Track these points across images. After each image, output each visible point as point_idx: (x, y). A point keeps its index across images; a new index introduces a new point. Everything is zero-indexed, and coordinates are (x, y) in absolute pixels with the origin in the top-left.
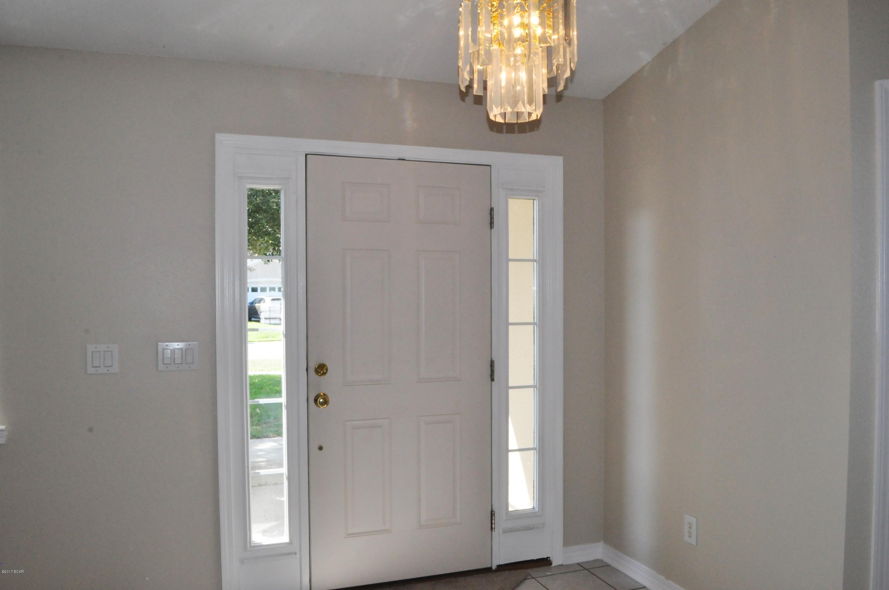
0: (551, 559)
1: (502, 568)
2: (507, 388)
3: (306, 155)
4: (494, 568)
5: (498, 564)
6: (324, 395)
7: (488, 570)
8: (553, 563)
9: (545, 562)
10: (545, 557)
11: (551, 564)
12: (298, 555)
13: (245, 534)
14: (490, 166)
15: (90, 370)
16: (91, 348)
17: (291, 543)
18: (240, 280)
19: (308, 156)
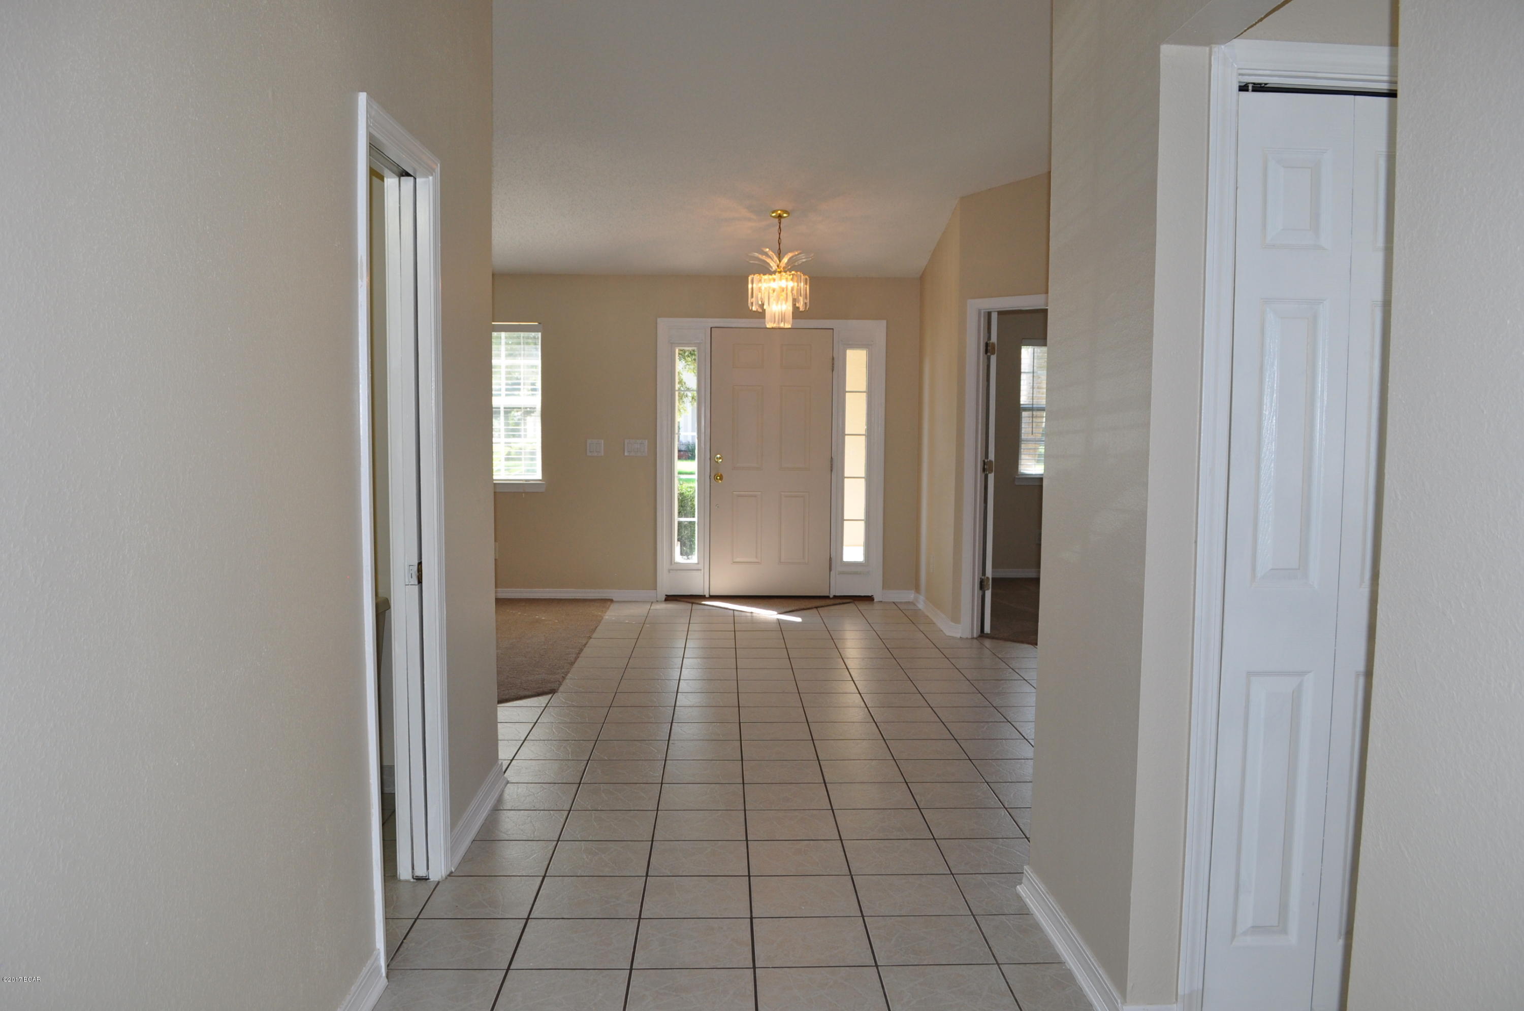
0: (874, 596)
1: (835, 597)
2: (843, 478)
3: (711, 328)
4: (831, 596)
5: (834, 594)
6: (721, 475)
7: (827, 597)
8: (875, 599)
9: (869, 599)
10: (870, 595)
11: (873, 600)
12: (702, 571)
13: (671, 558)
14: (833, 329)
15: (589, 454)
16: (589, 441)
17: (698, 564)
18: (671, 413)
19: (712, 329)
